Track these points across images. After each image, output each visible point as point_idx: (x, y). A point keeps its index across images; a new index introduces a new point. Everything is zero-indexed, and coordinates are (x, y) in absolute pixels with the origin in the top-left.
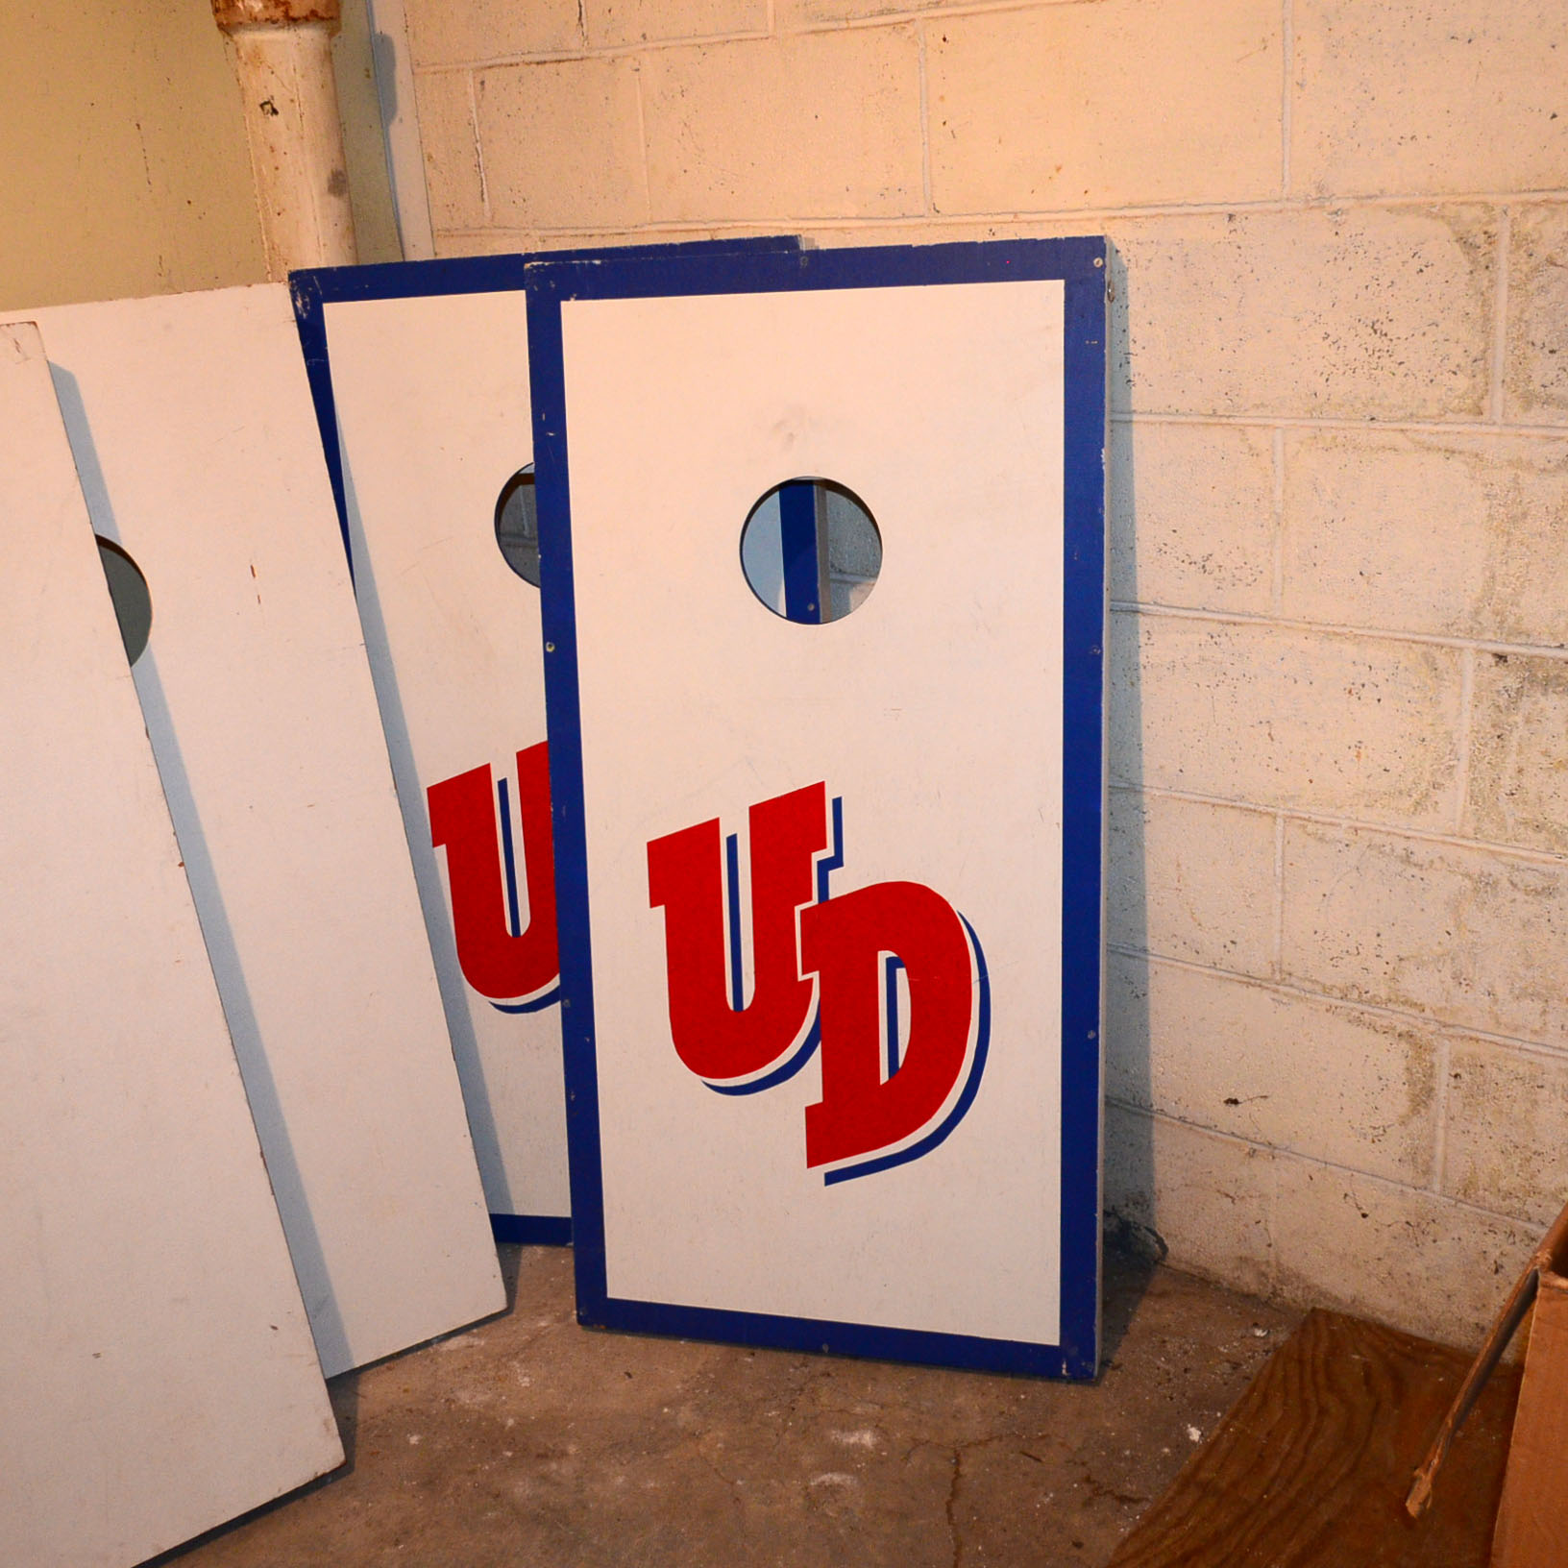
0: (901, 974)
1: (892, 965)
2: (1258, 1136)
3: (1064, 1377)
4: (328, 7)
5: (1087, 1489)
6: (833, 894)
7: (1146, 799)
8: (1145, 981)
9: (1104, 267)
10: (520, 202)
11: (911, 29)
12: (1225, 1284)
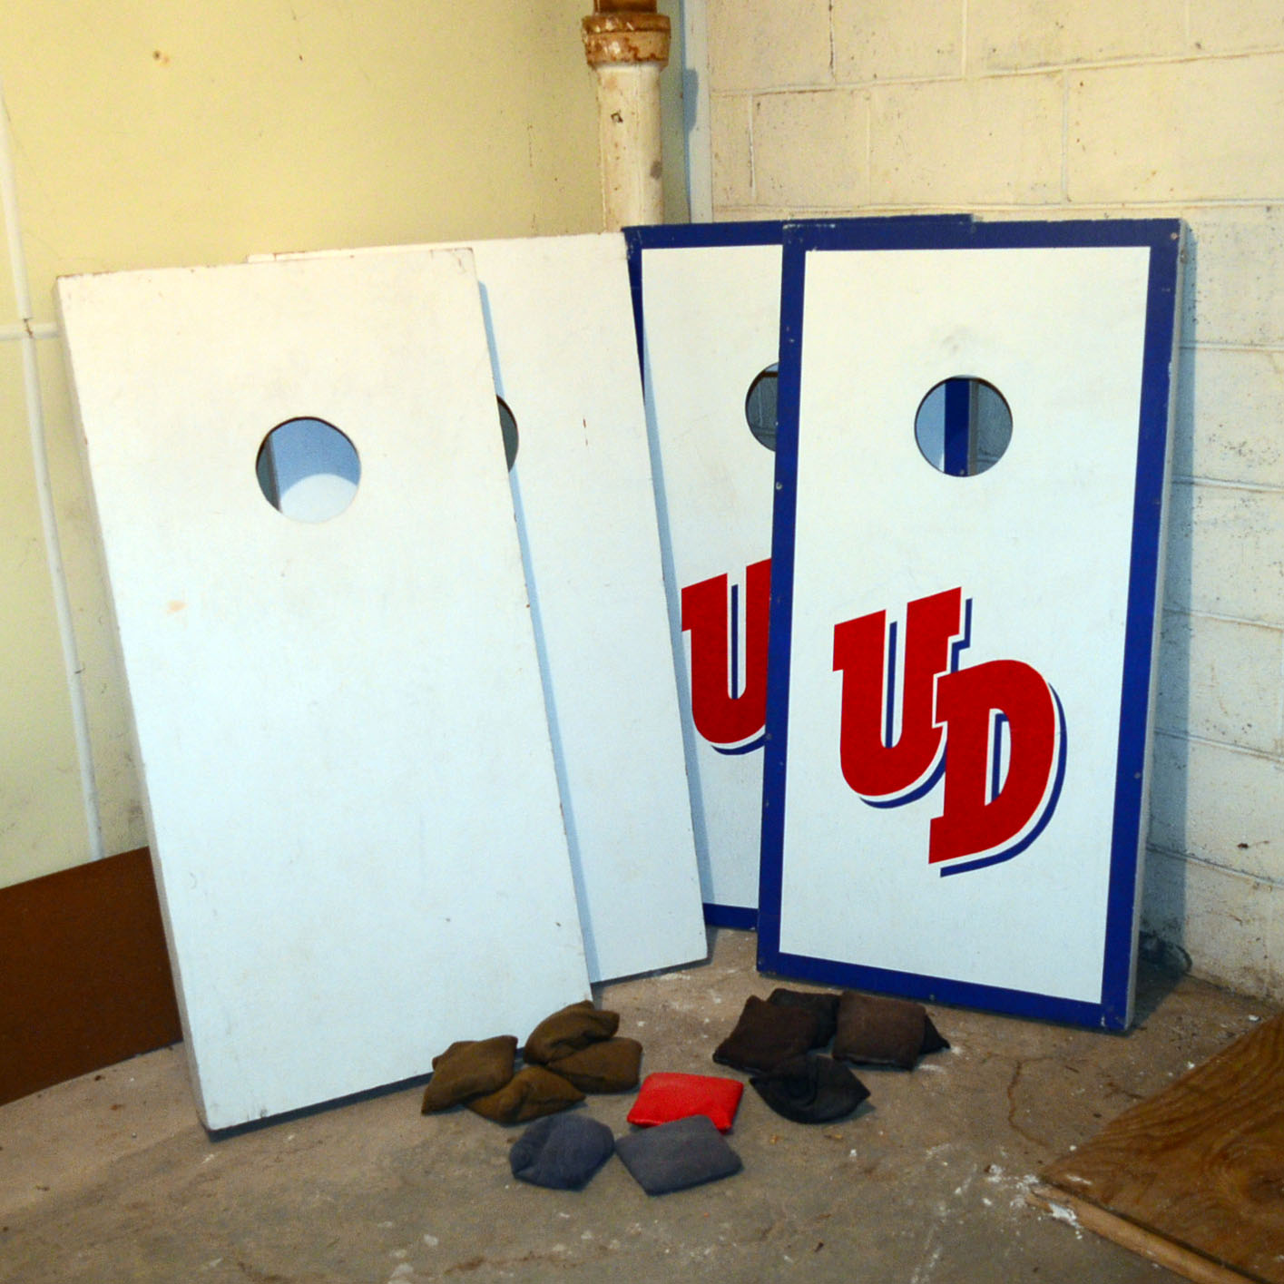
0: (1006, 726)
1: (999, 719)
2: (1261, 872)
3: (1102, 1028)
4: (662, 52)
5: (1109, 1090)
6: (962, 667)
7: (1192, 620)
8: (1185, 757)
9: (1178, 239)
10: (778, 189)
11: (1059, 77)
12: (1232, 989)
